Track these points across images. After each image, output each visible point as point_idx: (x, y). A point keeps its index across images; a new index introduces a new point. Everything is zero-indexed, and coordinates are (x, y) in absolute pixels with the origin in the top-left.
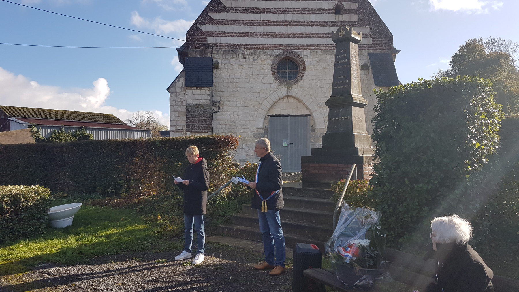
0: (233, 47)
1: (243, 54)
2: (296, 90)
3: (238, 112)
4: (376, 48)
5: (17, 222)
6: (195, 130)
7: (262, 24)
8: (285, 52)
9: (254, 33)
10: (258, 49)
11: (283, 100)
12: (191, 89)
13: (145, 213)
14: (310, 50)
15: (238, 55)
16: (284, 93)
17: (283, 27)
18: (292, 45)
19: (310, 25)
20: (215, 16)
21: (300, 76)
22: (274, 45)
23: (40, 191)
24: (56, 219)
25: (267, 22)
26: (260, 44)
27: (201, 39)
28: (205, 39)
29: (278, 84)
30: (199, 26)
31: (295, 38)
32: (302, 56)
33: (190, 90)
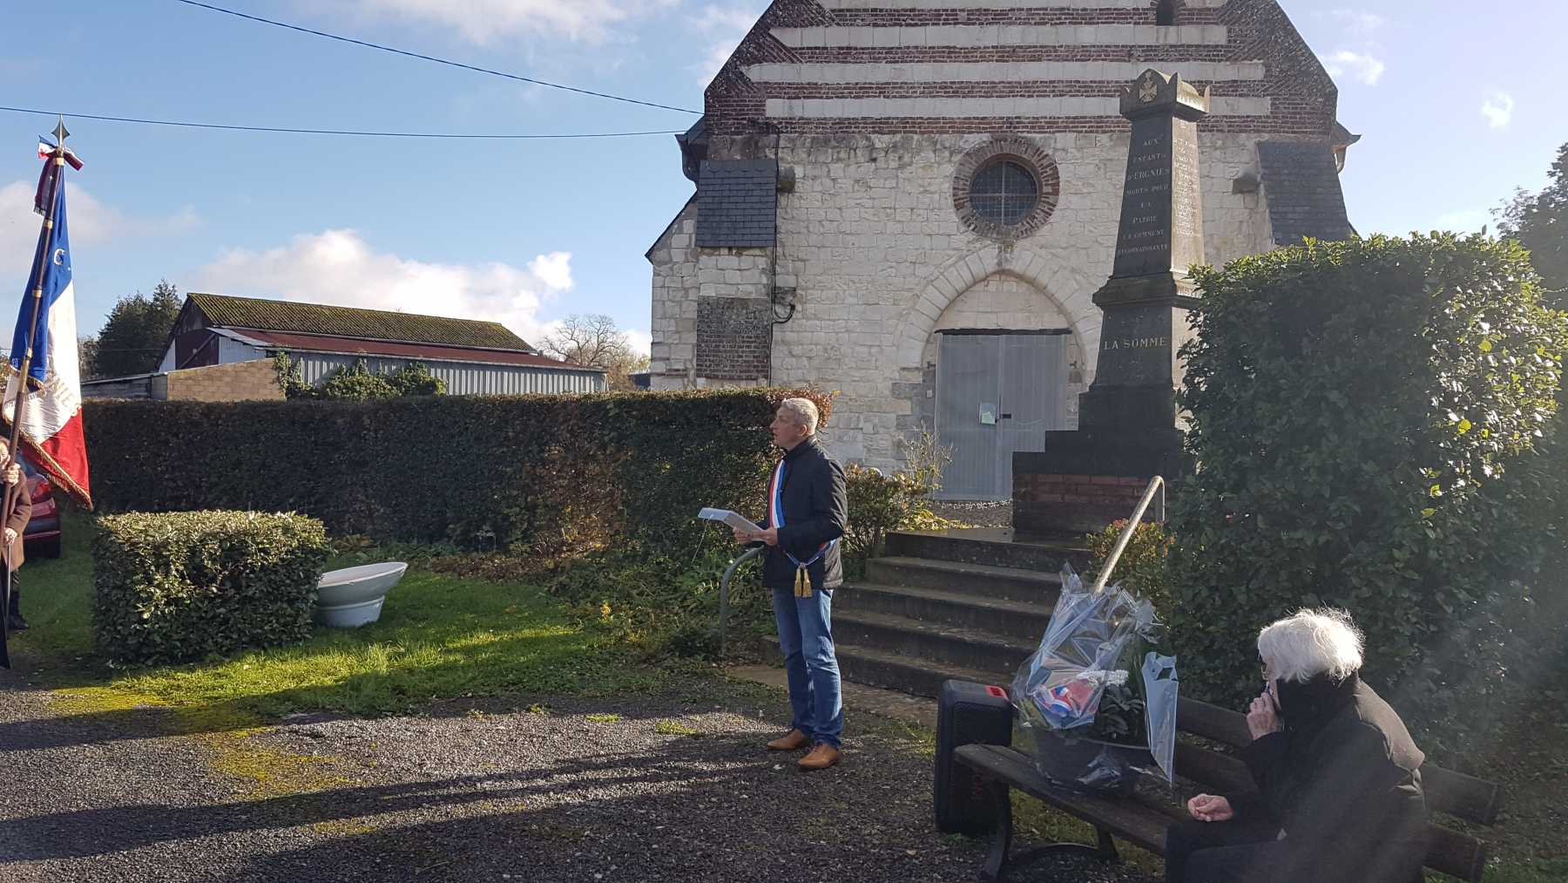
0: (840, 128)
1: (870, 148)
2: (1027, 255)
3: (847, 320)
4: (1281, 127)
5: (237, 606)
6: (720, 374)
7: (931, 57)
8: (997, 140)
9: (906, 83)
10: (916, 133)
11: (987, 286)
12: (713, 254)
13: (571, 598)
14: (1075, 134)
15: (855, 150)
16: (991, 265)
17: (994, 64)
18: (1019, 118)
19: (1078, 57)
20: (791, 37)
21: (1042, 211)
22: (965, 119)
23: (298, 526)
24: (337, 604)
25: (944, 52)
26: (922, 118)
27: (748, 106)
28: (760, 107)
29: (971, 236)
30: (743, 69)
31: (1029, 96)
32: (1050, 152)
33: (710, 255)
